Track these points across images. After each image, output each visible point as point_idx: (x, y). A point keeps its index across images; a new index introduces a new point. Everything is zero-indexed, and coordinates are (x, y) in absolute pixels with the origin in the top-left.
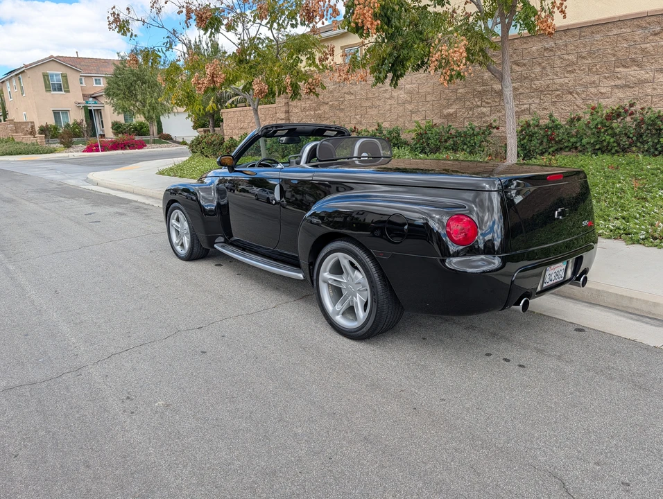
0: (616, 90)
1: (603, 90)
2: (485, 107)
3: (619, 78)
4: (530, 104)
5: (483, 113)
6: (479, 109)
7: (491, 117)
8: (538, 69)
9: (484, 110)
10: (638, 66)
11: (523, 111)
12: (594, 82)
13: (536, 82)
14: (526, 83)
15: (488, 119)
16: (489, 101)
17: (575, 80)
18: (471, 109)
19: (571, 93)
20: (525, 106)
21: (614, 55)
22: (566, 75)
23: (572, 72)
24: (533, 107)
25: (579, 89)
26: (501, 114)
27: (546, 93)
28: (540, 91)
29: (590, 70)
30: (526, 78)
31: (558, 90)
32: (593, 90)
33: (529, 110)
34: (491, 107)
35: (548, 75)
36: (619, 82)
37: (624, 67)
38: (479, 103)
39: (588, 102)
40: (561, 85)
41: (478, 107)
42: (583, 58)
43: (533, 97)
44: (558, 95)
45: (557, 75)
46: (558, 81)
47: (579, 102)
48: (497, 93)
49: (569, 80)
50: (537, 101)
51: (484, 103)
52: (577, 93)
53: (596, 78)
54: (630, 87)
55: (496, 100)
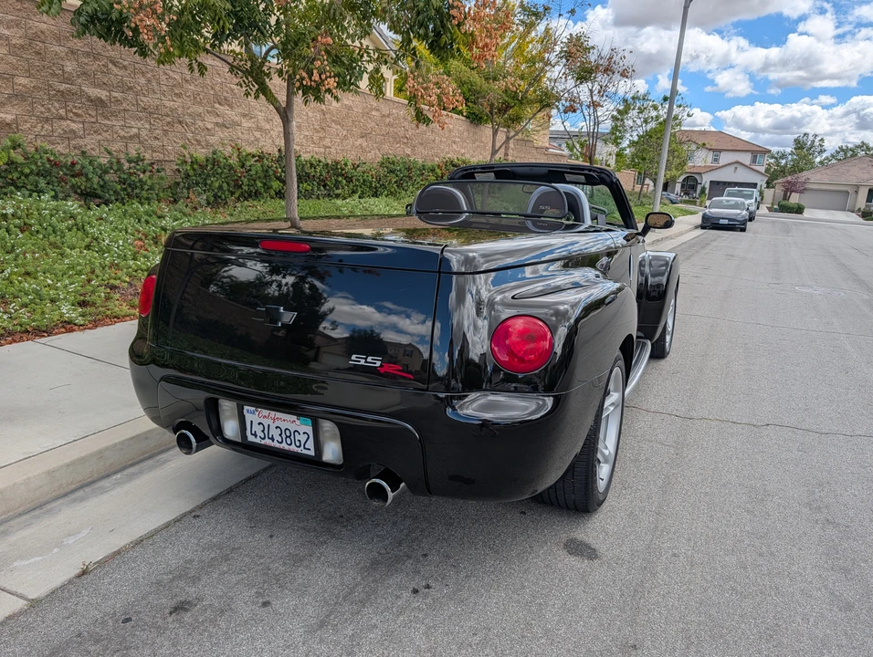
0: (217, 129)
1: (209, 127)
2: (74, 122)
3: (218, 116)
4: (139, 129)
5: (73, 131)
6: (64, 123)
7: (86, 141)
8: (143, 81)
9: (74, 126)
10: (229, 105)
11: (131, 138)
12: (200, 115)
13: (143, 98)
14: (130, 96)
15: (81, 142)
16: (80, 112)
17: (183, 108)
18: (47, 120)
19: (180, 122)
20: (135, 130)
21: (212, 88)
22: (175, 99)
23: (179, 95)
24: (144, 133)
25: (189, 120)
26: (99, 137)
27: (156, 116)
28: (150, 113)
29: (195, 98)
30: (130, 88)
31: (168, 116)
32: (200, 123)
33: (138, 136)
34: (83, 123)
35: (155, 93)
36: (220, 120)
37: (220, 104)
38: (62, 112)
39: (198, 137)
40: (172, 110)
41: (62, 118)
42: (187, 81)
43: (140, 119)
44: (169, 123)
45: (164, 95)
46: (168, 104)
47: (190, 135)
48: (92, 101)
49: (177, 104)
50: (148, 126)
51: (72, 115)
52: (187, 124)
53: (200, 110)
54: (226, 127)
55: (90, 112)
